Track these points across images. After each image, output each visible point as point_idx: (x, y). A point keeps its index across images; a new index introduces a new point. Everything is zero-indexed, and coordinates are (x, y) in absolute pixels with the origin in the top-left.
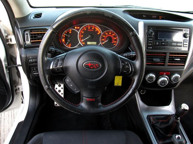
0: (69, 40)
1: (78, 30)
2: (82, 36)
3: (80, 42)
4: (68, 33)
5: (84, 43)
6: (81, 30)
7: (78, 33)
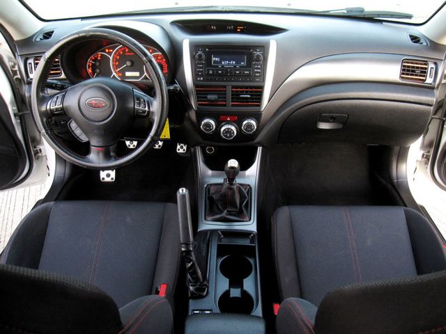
0: (98, 71)
1: (110, 53)
2: (117, 63)
3: (114, 74)
4: (95, 60)
5: (120, 74)
6: (115, 54)
7: (111, 58)
